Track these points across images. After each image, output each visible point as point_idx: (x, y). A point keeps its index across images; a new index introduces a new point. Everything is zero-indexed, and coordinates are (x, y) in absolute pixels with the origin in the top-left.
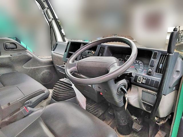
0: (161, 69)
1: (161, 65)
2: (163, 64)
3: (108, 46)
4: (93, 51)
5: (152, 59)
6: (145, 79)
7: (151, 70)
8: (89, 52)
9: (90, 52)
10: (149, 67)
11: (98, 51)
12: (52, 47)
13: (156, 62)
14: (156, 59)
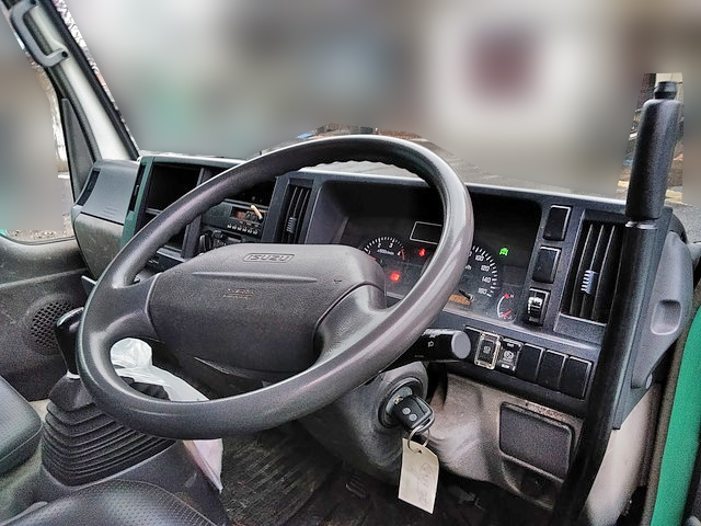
0: (591, 297)
1: (590, 273)
2: (597, 269)
3: (324, 180)
4: (253, 207)
5: (540, 244)
6: (514, 349)
7: (539, 300)
8: (235, 211)
9: (245, 211)
10: (530, 285)
11: (281, 205)
12: (75, 185)
13: (562, 257)
14: (559, 244)
